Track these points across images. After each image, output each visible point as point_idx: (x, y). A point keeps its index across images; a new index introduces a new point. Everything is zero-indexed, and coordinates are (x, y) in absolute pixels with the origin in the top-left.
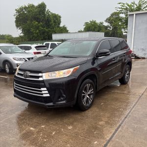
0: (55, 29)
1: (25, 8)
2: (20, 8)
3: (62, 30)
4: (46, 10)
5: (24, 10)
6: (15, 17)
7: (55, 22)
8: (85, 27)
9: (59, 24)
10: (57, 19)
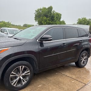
0: (56, 22)
1: (41, 9)
2: (38, 10)
3: (61, 23)
4: (53, 10)
5: (40, 11)
6: (35, 15)
7: (57, 18)
8: (77, 21)
9: (60, 19)
10: (59, 16)
